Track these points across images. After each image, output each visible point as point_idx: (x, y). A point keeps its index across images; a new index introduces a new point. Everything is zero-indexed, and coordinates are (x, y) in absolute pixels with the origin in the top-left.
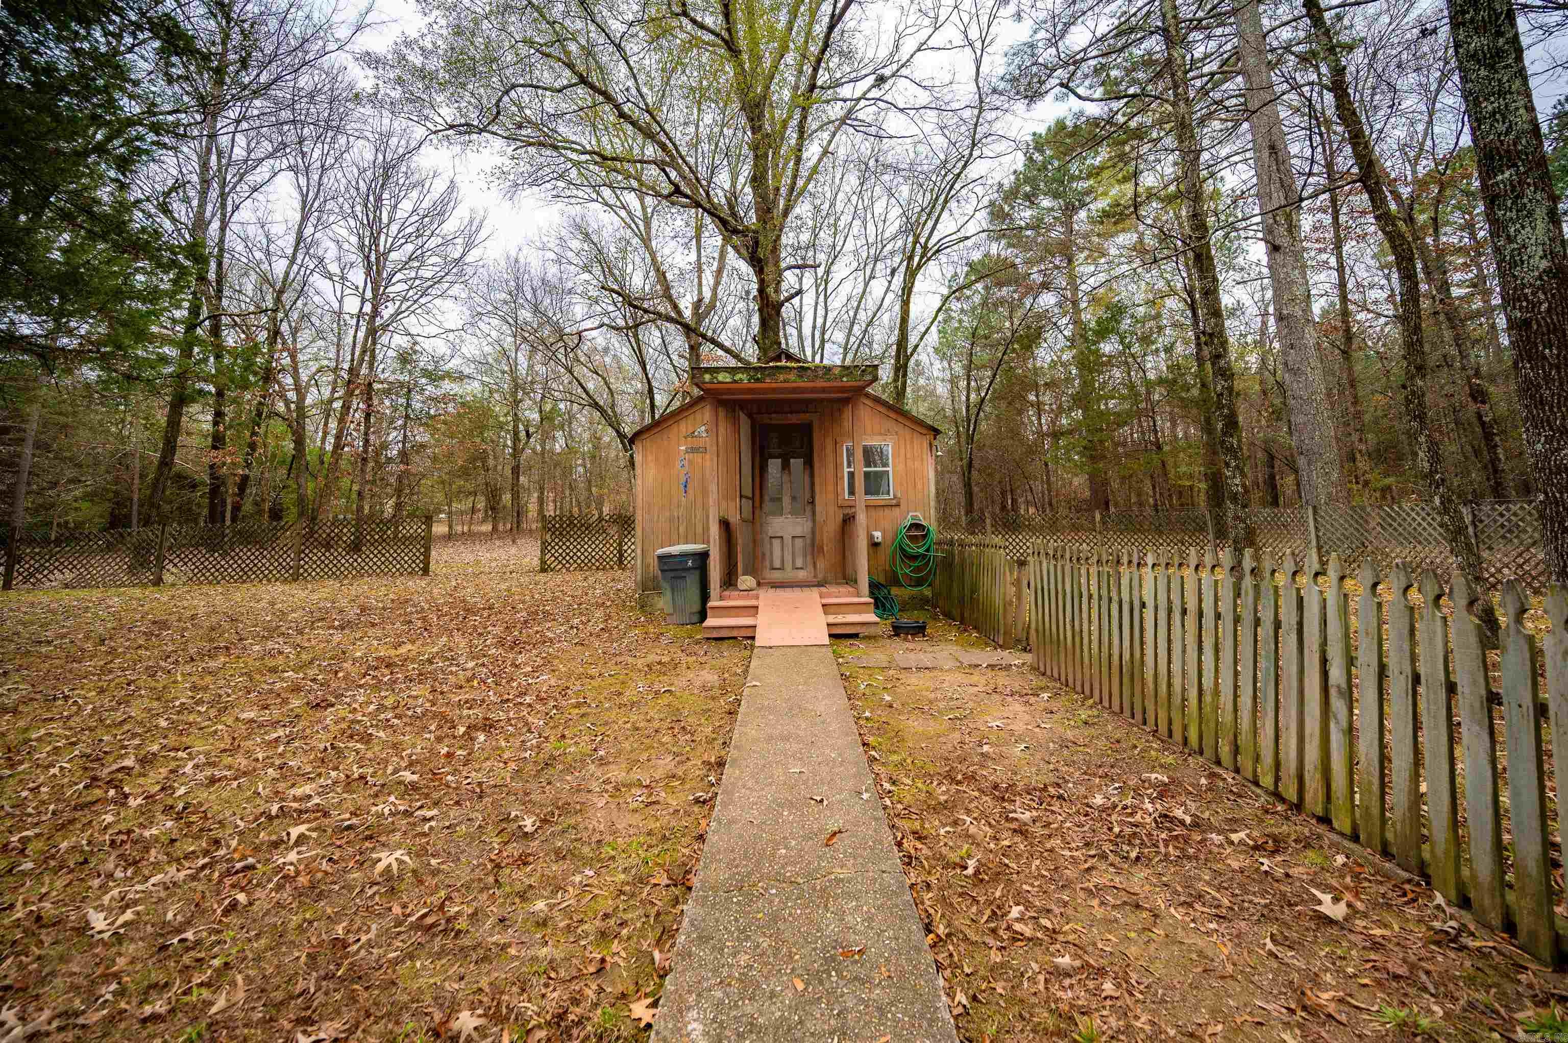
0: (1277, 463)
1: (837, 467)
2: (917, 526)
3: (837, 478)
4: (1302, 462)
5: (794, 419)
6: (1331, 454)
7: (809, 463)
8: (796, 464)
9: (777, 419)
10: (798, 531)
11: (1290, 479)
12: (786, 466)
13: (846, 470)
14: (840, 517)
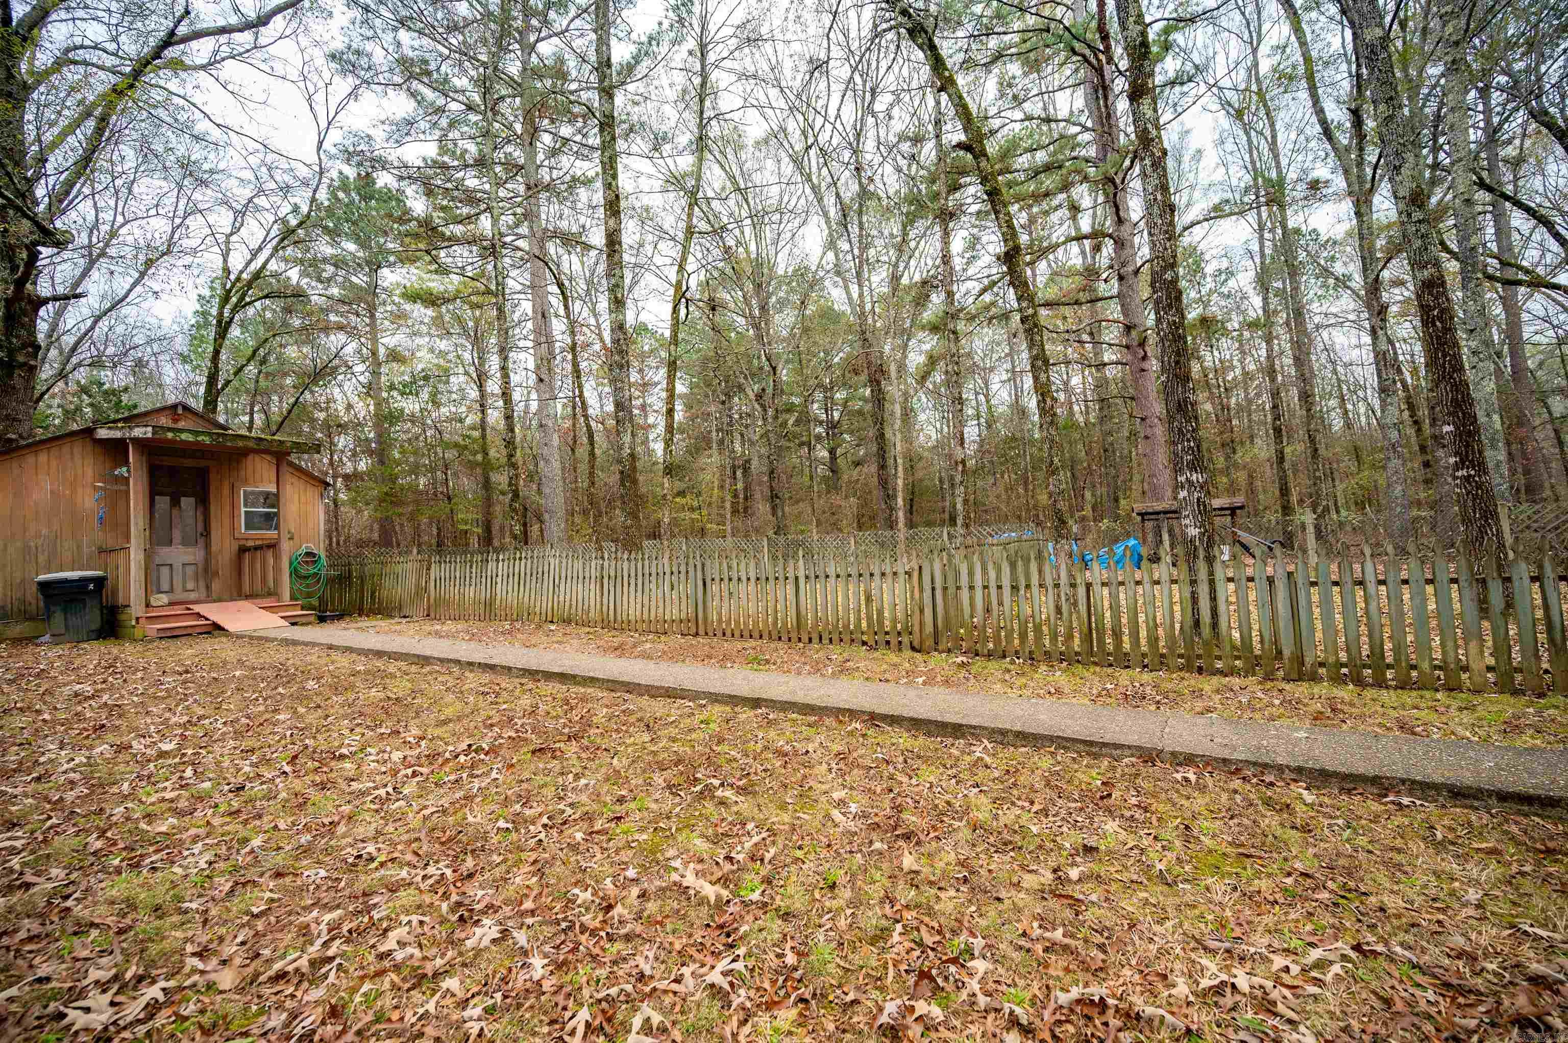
0: (529, 514)
1: (234, 506)
2: (309, 554)
3: (233, 516)
4: (546, 516)
5: (189, 463)
6: (561, 513)
7: (203, 501)
8: (187, 503)
9: (167, 461)
10: (189, 559)
11: (536, 527)
12: (175, 502)
13: (243, 509)
14: (235, 547)
